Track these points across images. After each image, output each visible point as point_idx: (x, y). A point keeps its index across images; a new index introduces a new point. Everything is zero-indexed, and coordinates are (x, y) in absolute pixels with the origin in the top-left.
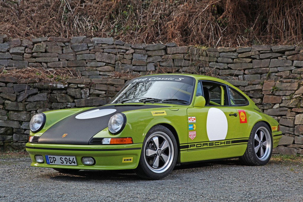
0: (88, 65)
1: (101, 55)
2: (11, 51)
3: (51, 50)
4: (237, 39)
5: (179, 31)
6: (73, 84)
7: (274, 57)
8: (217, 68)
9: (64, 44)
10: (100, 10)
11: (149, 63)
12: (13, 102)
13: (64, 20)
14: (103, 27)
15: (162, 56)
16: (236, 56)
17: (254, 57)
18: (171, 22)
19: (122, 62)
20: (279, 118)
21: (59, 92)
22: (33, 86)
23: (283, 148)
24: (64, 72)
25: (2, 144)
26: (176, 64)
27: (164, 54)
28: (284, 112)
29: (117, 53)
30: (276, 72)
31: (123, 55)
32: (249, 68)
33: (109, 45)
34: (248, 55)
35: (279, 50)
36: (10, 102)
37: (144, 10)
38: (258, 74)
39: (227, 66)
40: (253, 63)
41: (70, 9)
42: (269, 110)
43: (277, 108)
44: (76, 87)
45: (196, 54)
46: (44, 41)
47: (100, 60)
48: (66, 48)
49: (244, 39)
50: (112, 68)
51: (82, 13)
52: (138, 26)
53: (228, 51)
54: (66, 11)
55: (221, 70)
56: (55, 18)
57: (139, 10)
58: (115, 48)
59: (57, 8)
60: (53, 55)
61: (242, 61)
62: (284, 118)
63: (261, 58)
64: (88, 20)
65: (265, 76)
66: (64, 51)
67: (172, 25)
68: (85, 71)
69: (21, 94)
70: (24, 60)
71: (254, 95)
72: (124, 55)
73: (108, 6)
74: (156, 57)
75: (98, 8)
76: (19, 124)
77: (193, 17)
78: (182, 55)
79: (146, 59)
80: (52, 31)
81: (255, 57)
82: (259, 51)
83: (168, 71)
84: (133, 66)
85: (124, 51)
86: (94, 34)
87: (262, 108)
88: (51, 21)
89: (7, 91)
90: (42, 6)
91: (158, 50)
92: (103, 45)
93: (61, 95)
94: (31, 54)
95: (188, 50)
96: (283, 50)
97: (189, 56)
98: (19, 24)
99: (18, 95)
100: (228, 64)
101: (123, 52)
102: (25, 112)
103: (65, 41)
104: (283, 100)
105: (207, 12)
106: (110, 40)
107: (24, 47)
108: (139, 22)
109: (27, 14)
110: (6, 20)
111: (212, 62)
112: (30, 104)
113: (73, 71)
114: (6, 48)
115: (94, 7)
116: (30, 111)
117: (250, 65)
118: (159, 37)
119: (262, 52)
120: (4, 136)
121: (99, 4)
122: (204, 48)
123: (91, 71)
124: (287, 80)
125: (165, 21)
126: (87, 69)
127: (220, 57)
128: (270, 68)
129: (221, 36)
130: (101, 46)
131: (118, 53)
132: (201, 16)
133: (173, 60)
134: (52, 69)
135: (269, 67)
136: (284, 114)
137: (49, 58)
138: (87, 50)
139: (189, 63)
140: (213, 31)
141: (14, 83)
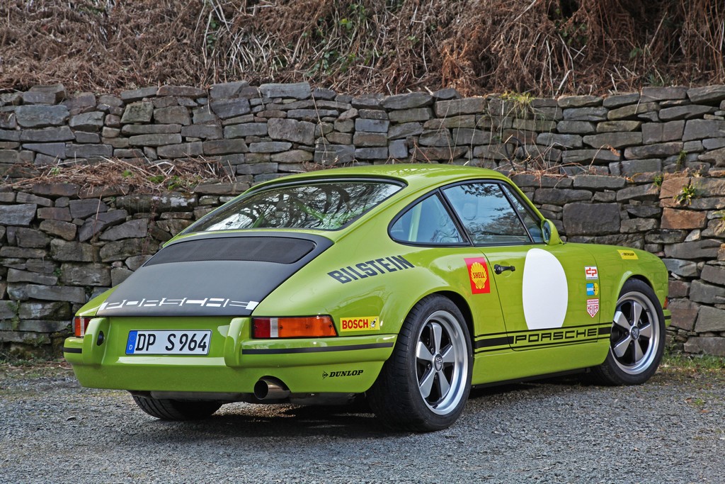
0: (251, 149)
1: (281, 124)
2: (73, 124)
3: (165, 117)
4: (611, 75)
5: (468, 59)
6: (207, 197)
7: (693, 114)
8: (556, 147)
9: (195, 101)
10: (290, 19)
11: (394, 139)
12: (69, 243)
13: (209, 46)
14: (298, 60)
15: (424, 122)
16: (602, 116)
17: (646, 116)
18: (451, 39)
19: (331, 139)
20: (701, 264)
21: (175, 216)
22: (116, 204)
23: (711, 339)
24: (194, 169)
25: (49, 342)
26: (458, 139)
27: (427, 116)
28: (712, 249)
29: (317, 117)
30: (700, 152)
31: (333, 122)
32: (634, 143)
33: (298, 100)
34: (631, 113)
35: (705, 98)
36: (62, 242)
37: (392, 14)
38: (656, 158)
39: (580, 142)
40: (643, 130)
41: (222, 19)
42: (675, 246)
43: (695, 241)
44: (214, 203)
45: (505, 115)
46: (149, 97)
47: (279, 138)
48: (200, 112)
49: (629, 74)
50: (306, 153)
51: (251, 29)
52: (375, 53)
53: (581, 103)
54: (214, 25)
55: (566, 152)
56: (189, 42)
57: (381, 16)
58: (313, 107)
59: (195, 19)
60: (169, 129)
61: (615, 127)
62: (713, 265)
63: (661, 118)
64: (264, 44)
65: (674, 162)
66: (194, 118)
67: (453, 47)
68: (245, 163)
69: (88, 222)
70: (102, 143)
71: (639, 210)
72: (335, 122)
73: (310, 8)
74: (410, 124)
75: (286, 14)
76: (86, 293)
77: (502, 26)
78: (472, 118)
79: (386, 130)
80: (181, 73)
81: (648, 117)
82: (658, 102)
83: (440, 157)
84: (358, 147)
85: (335, 112)
86: (274, 77)
87: (659, 241)
88: (179, 49)
89: (56, 217)
90: (159, 15)
91: (413, 108)
92: (285, 101)
93: (180, 223)
94: (118, 128)
95: (486, 106)
96: (714, 96)
97: (488, 119)
98: (103, 60)
99: (81, 226)
100: (582, 135)
101: (331, 116)
102: (97, 265)
103: (196, 94)
104: (709, 220)
105: (537, 11)
106: (302, 87)
107: (103, 113)
108: (380, 44)
109: (124, 36)
110: (74, 50)
111: (545, 132)
112: (107, 246)
113: (216, 165)
114: (60, 115)
115: (278, 11)
116: (110, 263)
117: (635, 136)
118: (424, 77)
119: (664, 103)
120: (53, 322)
121: (289, 4)
122: (524, 99)
123: (259, 162)
124: (718, 171)
125: (438, 38)
126: (248, 160)
127: (563, 119)
128: (684, 142)
129: (570, 68)
130: (282, 103)
131: (321, 118)
132: (523, 22)
133: (451, 130)
134: (166, 163)
135: (681, 140)
136: (713, 256)
137: (161, 137)
138: (249, 113)
139: (488, 136)
140: (549, 57)
141: (71, 198)
